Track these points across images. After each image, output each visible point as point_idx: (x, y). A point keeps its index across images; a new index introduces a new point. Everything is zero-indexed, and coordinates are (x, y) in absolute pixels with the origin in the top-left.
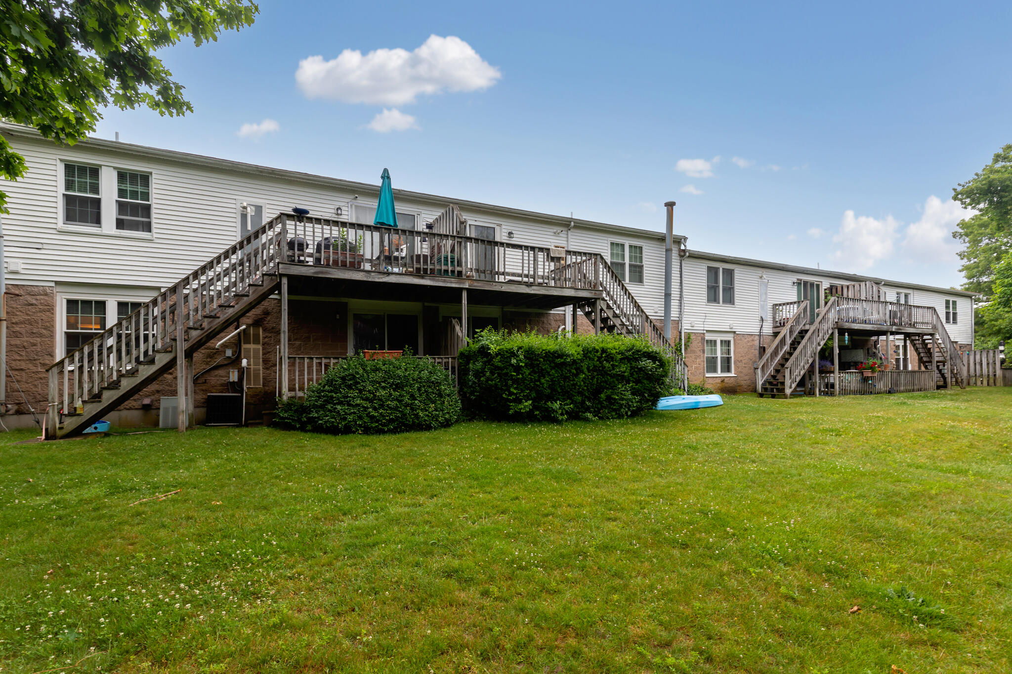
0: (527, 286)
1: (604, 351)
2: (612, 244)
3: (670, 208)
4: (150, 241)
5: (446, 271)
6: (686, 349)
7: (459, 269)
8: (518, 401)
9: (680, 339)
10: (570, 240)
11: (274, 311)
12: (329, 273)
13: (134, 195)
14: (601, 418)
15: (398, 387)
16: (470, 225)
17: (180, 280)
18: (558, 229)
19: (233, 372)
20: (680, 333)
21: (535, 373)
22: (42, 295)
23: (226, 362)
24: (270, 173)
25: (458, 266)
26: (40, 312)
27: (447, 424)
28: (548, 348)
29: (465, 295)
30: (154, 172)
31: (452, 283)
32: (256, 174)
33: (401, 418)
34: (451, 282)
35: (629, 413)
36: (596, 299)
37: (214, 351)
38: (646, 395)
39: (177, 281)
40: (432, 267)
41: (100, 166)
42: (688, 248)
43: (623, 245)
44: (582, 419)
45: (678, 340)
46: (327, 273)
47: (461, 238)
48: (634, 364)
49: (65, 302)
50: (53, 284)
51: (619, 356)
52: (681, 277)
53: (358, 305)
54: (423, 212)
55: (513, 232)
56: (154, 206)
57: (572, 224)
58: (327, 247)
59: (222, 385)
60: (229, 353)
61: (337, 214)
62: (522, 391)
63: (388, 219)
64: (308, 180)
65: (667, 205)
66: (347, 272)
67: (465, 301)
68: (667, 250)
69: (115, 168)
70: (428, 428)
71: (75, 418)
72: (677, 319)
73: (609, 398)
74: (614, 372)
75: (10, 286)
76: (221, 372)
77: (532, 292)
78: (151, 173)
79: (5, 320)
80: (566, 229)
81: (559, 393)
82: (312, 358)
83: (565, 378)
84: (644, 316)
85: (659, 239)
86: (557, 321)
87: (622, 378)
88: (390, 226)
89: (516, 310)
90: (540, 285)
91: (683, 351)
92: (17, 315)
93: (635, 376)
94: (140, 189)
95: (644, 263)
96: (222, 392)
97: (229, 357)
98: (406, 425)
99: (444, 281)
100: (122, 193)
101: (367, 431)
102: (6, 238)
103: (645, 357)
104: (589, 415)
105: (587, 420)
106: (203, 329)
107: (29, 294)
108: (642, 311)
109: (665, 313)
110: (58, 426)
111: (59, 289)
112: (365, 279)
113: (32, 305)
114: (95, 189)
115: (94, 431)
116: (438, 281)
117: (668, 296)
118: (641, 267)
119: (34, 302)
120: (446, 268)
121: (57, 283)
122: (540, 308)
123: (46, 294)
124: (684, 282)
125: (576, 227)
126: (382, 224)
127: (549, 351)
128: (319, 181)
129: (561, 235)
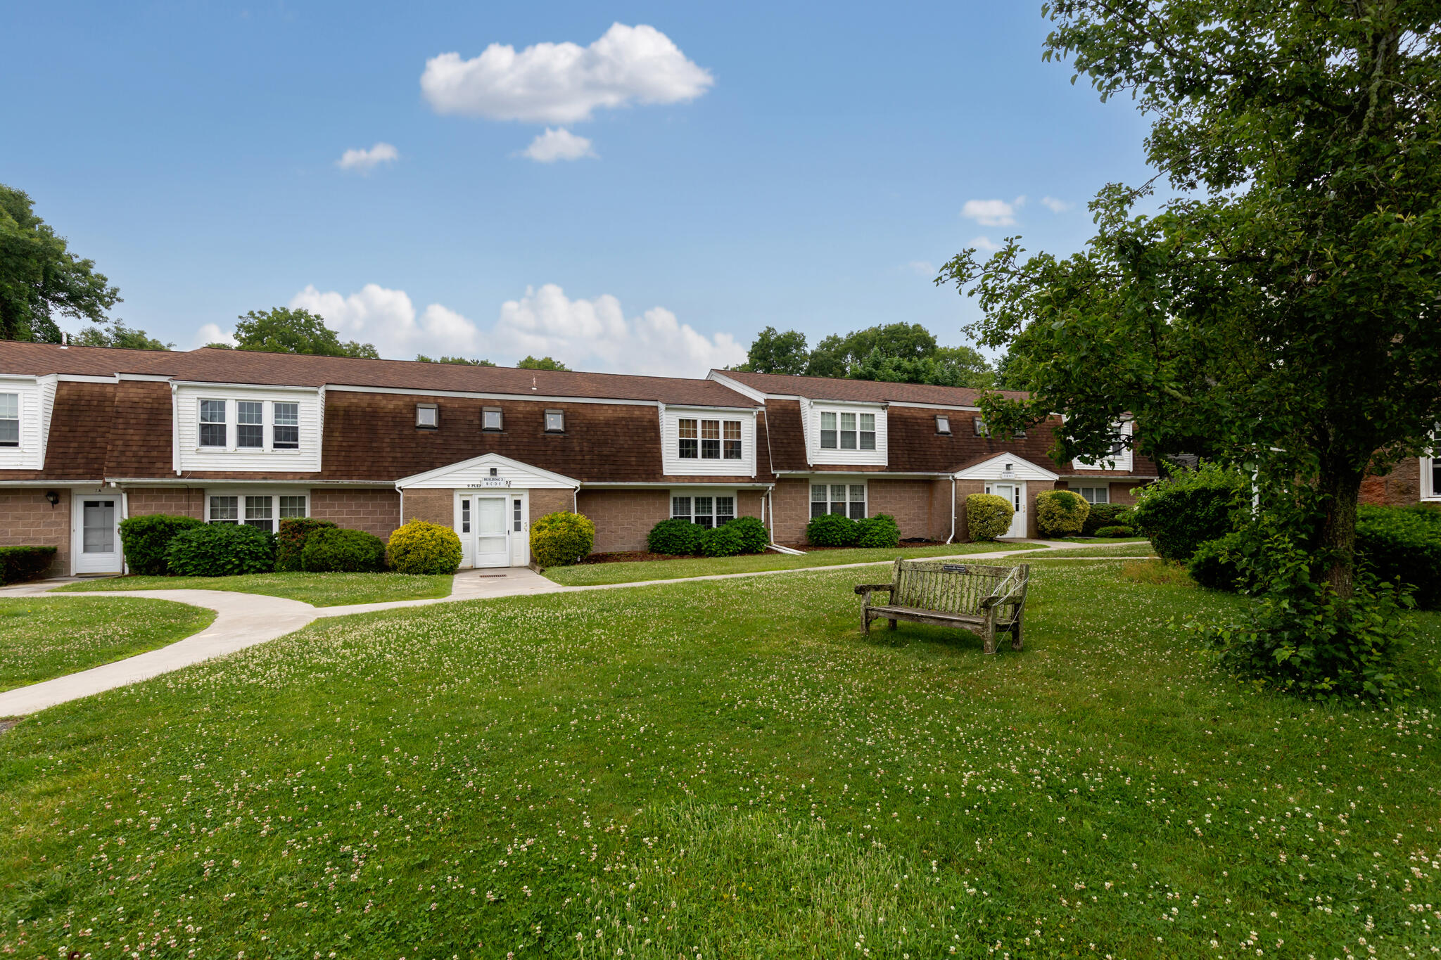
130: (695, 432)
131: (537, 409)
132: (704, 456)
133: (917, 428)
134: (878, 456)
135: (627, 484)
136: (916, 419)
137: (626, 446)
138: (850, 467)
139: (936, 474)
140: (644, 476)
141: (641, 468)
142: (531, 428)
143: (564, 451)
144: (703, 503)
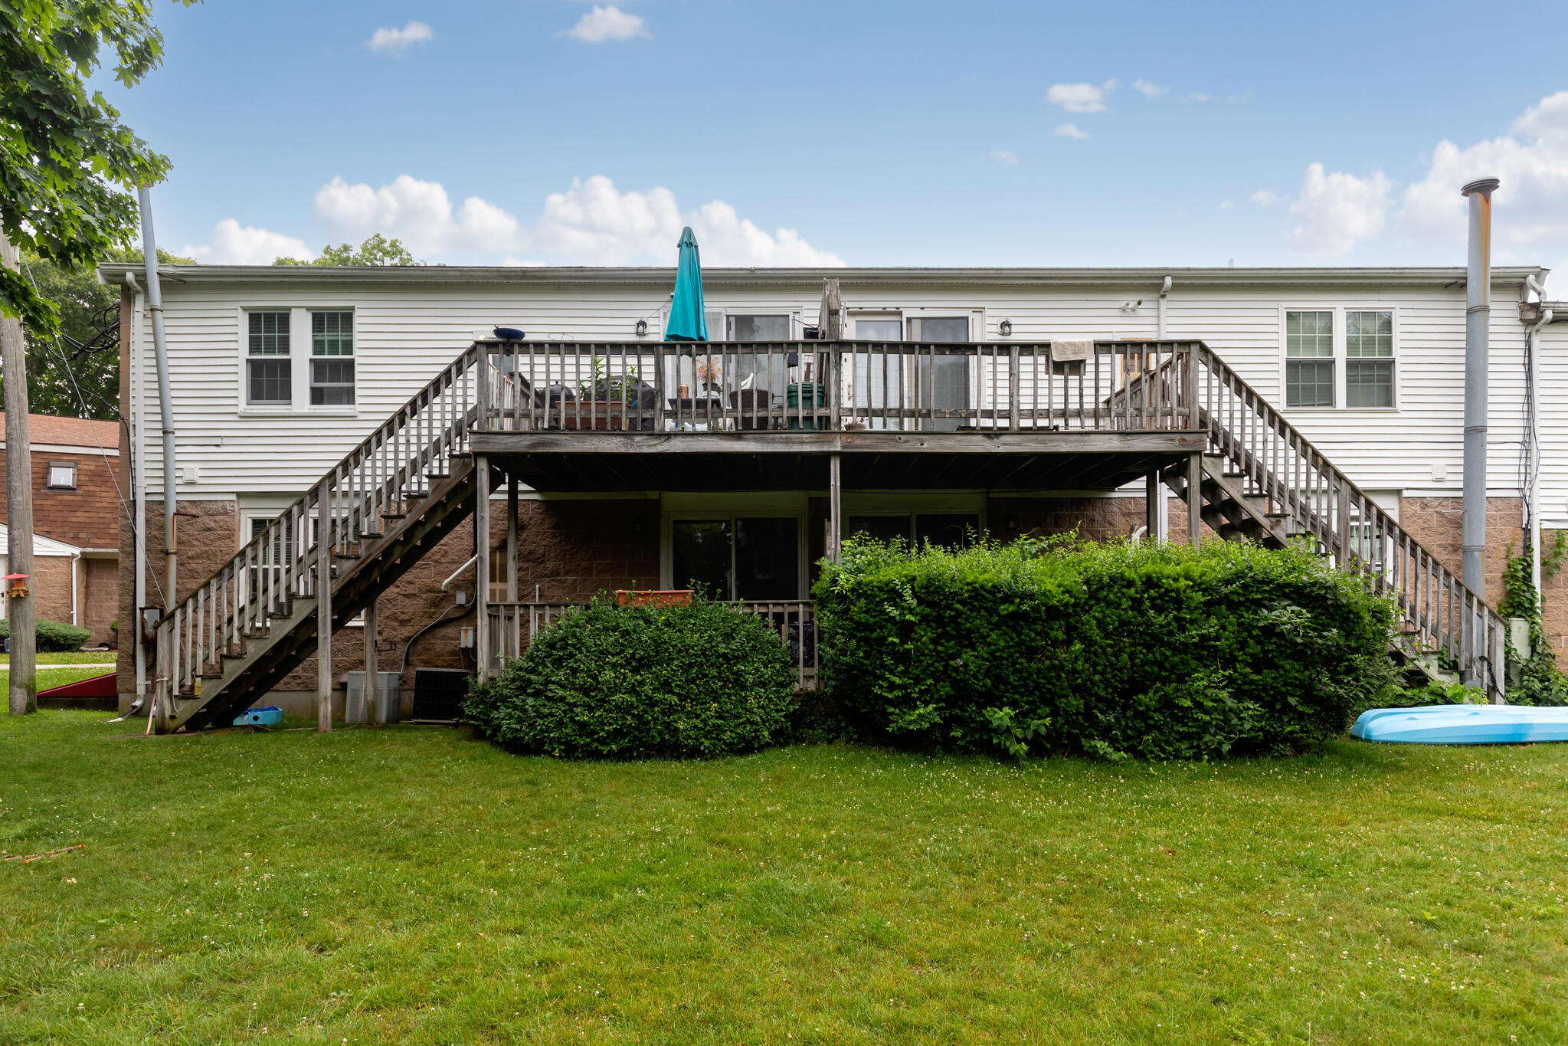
0: (988, 436)
1: (1150, 582)
2: (1291, 316)
3: (1479, 197)
4: (352, 418)
5: (794, 420)
6: (1547, 575)
7: (823, 412)
8: (907, 703)
9: (1528, 548)
10: (1164, 320)
11: (532, 522)
12: (556, 445)
13: (334, 347)
14: (1140, 756)
15: (641, 664)
16: (909, 320)
17: (320, 478)
18: (1131, 299)
19: (466, 631)
20: (1527, 531)
21: (950, 638)
22: (221, 514)
23: (457, 614)
24: (523, 277)
25: (821, 406)
26: (220, 539)
27: (746, 747)
28: (981, 578)
29: (835, 467)
30: (357, 305)
31: (806, 445)
32: (498, 284)
33: (637, 729)
34: (802, 443)
35: (1226, 747)
36: (1188, 454)
37: (441, 595)
38: (1293, 701)
39: (316, 480)
40: (762, 414)
41: (289, 308)
42: (1550, 298)
43: (1328, 315)
44: (1087, 753)
45: (1518, 552)
46: (552, 444)
47: (827, 344)
48: (1248, 616)
49: (250, 523)
50: (234, 497)
51: (1199, 597)
52: (1529, 378)
53: (678, 502)
54: (806, 305)
55: (1012, 321)
56: (357, 362)
57: (1168, 281)
58: (602, 395)
59: (452, 653)
60: (461, 598)
61: (637, 333)
62: (918, 681)
63: (686, 327)
64: (585, 278)
65: (1468, 190)
66: (589, 438)
67: (835, 481)
68: (1470, 312)
69: (308, 309)
70: (694, 753)
71: (189, 702)
72: (1516, 494)
73: (1167, 704)
74: (1180, 637)
75: (186, 504)
76: (449, 631)
77: (1002, 449)
78: (353, 308)
79: (175, 553)
80: (1155, 296)
81: (1014, 687)
82: (527, 607)
83: (1030, 653)
84: (1345, 490)
85: (1447, 286)
86: (1129, 514)
87: (1206, 652)
88: (693, 339)
89: (1022, 495)
90: (1024, 431)
91: (1537, 581)
92: (193, 546)
93: (1254, 648)
94: (340, 336)
95: (1397, 352)
96: (451, 666)
97: (461, 606)
98: (648, 746)
99: (787, 441)
100: (318, 347)
101: (571, 752)
102: (177, 433)
103: (1286, 596)
104: (1102, 746)
105: (1093, 757)
106: (357, 558)
107: (207, 514)
108: (1339, 477)
109: (1466, 481)
110: (168, 713)
111: (243, 504)
112: (623, 450)
113: (209, 529)
114: (285, 347)
115: (253, 722)
116: (773, 441)
117: (1474, 433)
118: (1388, 365)
119: (212, 525)
120: (792, 412)
121: (239, 495)
122: (1083, 486)
123: (226, 513)
124: (1537, 391)
125: (1177, 288)
126: (676, 337)
127: (982, 587)
128: (603, 278)
129: (1140, 312)
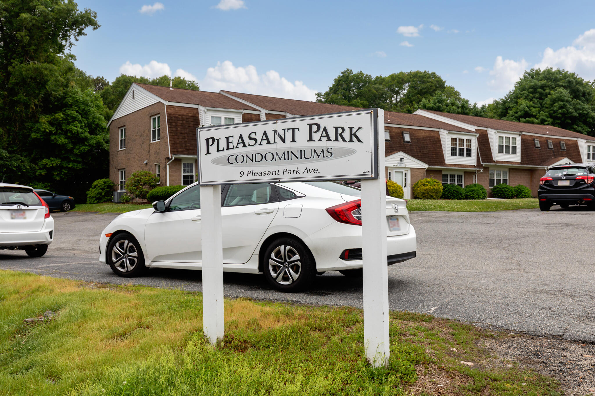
130: (456, 144)
131: (399, 131)
132: (459, 156)
133: (528, 144)
134: (517, 158)
135: (433, 167)
136: (527, 140)
137: (431, 150)
138: (508, 162)
139: (537, 166)
140: (439, 164)
141: (437, 160)
142: (399, 140)
143: (411, 151)
144: (453, 177)
